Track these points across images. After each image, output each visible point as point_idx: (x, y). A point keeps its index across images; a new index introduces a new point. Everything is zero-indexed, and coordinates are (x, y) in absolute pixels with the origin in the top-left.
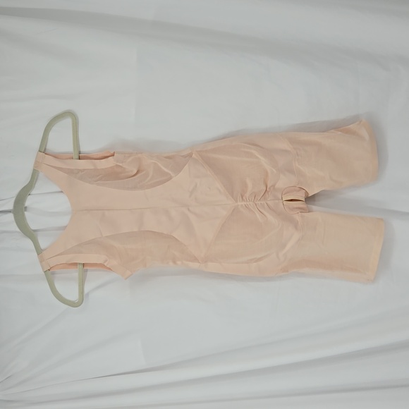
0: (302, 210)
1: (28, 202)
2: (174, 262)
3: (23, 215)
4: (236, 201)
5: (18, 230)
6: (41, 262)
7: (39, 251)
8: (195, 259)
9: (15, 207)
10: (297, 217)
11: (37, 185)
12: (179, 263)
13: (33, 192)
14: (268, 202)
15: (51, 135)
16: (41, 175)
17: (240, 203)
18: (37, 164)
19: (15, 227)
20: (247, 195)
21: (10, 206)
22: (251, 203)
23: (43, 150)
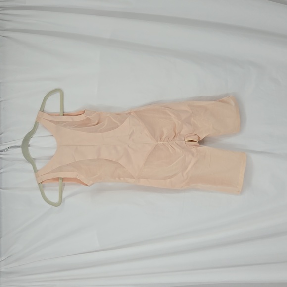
0: (197, 146)
1: (31, 142)
2: (119, 178)
3: (28, 149)
4: (157, 141)
5: (24, 158)
6: (37, 177)
7: (36, 171)
8: (132, 177)
9: (23, 144)
10: (194, 150)
11: (37, 131)
12: (122, 179)
13: (34, 135)
14: (177, 142)
15: (47, 102)
16: (40, 125)
17: (159, 142)
18: (38, 118)
19: (22, 157)
20: (164, 137)
21: (20, 143)
22: (166, 142)
23: (42, 110)
